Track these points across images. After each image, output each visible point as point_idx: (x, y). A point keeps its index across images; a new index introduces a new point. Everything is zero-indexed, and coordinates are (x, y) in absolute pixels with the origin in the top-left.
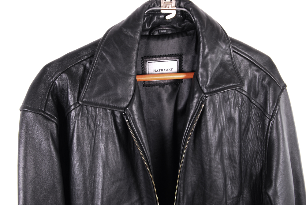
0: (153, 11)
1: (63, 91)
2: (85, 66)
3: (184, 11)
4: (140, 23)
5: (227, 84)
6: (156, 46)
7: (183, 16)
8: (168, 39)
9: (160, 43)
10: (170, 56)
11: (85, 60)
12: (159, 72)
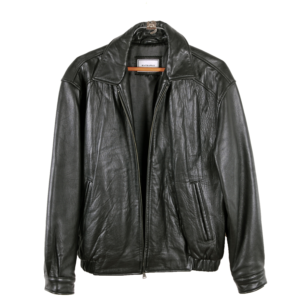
0: (142, 29)
1: (85, 72)
2: (98, 59)
3: (162, 30)
4: (131, 35)
5: (184, 75)
6: (144, 50)
7: (162, 33)
8: (152, 47)
9: (146, 48)
10: (153, 57)
11: (99, 55)
12: (145, 67)
